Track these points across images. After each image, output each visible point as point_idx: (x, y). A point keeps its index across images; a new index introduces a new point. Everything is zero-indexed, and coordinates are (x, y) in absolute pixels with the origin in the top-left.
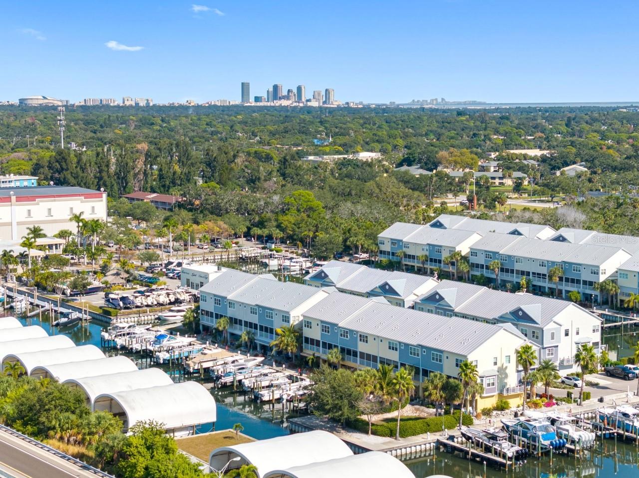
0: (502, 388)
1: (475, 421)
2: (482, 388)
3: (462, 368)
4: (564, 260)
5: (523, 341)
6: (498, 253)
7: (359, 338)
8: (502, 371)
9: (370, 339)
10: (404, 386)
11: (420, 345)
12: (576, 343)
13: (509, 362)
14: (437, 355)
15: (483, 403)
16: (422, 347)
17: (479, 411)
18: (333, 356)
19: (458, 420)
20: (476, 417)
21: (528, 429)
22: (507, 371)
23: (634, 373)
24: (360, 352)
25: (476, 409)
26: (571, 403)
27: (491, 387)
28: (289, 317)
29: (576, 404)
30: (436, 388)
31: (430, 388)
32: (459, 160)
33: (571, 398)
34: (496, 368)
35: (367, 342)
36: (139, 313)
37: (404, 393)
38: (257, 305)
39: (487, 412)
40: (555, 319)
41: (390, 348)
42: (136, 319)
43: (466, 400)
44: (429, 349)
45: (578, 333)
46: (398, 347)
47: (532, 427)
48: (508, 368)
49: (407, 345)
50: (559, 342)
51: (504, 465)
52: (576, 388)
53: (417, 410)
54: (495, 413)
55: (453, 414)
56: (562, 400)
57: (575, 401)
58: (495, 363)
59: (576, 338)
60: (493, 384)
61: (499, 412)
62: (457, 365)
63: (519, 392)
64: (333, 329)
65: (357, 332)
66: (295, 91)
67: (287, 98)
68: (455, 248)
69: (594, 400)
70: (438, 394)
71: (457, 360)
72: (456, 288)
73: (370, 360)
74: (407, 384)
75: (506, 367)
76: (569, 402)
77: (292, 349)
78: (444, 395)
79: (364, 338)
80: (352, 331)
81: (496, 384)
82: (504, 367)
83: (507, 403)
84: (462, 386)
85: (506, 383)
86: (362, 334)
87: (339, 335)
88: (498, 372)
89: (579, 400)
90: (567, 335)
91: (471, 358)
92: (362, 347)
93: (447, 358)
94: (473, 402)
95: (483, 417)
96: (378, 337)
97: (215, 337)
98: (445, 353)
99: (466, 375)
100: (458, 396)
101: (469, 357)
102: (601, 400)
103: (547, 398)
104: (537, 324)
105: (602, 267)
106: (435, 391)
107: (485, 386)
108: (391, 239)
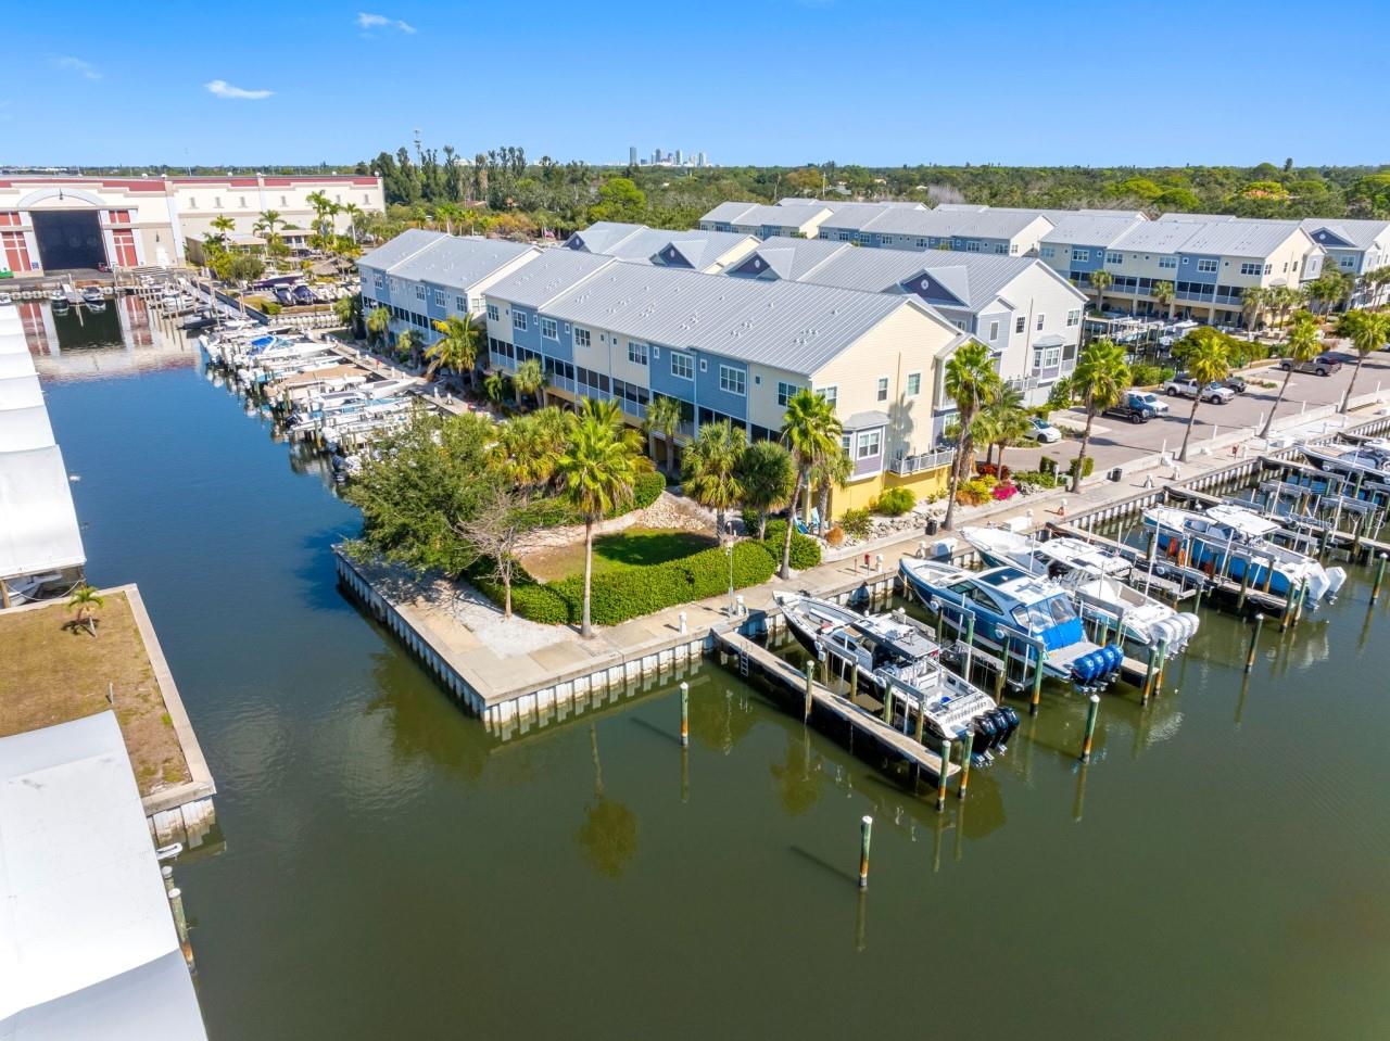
0: (898, 456)
1: (828, 553)
2: (846, 464)
3: (792, 413)
4: (955, 234)
5: (952, 336)
6: (857, 231)
7: (574, 336)
8: (900, 415)
9: (594, 338)
10: (594, 478)
11: (692, 349)
12: (1036, 348)
13: (917, 392)
14: (730, 371)
15: (847, 500)
16: (699, 353)
17: (836, 517)
18: (526, 376)
19: (777, 557)
20: (828, 537)
21: (995, 608)
22: (912, 414)
23: (1150, 409)
24: (579, 368)
25: (828, 516)
26: (1052, 486)
27: (869, 456)
28: (465, 301)
29: (1063, 488)
30: (714, 469)
31: (700, 469)
32: (807, 180)
33: (1053, 474)
34: (884, 407)
35: (588, 343)
36: (315, 310)
37: (597, 500)
38: (422, 281)
39: (856, 524)
40: (1002, 293)
41: (631, 358)
42: (311, 320)
43: (803, 492)
44: (715, 359)
45: (1040, 327)
46: (648, 355)
47: (1012, 605)
48: (915, 404)
49: (665, 350)
50: (1005, 344)
51: (932, 779)
52: (1044, 445)
53: (682, 510)
54: (877, 520)
55: (767, 537)
56: (1030, 478)
57: (1062, 482)
58: (883, 395)
59: (1037, 337)
60: (875, 449)
61: (887, 521)
62: (782, 400)
63: (936, 467)
64: (531, 320)
65: (571, 323)
66: (674, 153)
67: (668, 160)
68: (797, 228)
69: (1099, 476)
70: (722, 487)
71: (782, 386)
72: (794, 249)
73: (596, 386)
74: (607, 470)
75: (911, 405)
76: (1047, 484)
77: (463, 363)
78: (739, 491)
79: (584, 336)
80: (562, 322)
81: (882, 450)
82: (905, 404)
83: (907, 498)
84: (792, 461)
85: (908, 444)
86: (580, 328)
87: (541, 331)
88: (889, 416)
89: (1070, 480)
90: (1020, 329)
91: (819, 382)
92: (581, 358)
93: (758, 380)
94: (821, 496)
95: (846, 537)
96: (609, 332)
97: (373, 343)
98: (752, 368)
99: (804, 433)
100: (781, 493)
101: (813, 378)
102: (1116, 476)
103: (995, 475)
104: (963, 305)
105: (1013, 242)
106: (715, 478)
107: (853, 456)
108: (717, 223)
